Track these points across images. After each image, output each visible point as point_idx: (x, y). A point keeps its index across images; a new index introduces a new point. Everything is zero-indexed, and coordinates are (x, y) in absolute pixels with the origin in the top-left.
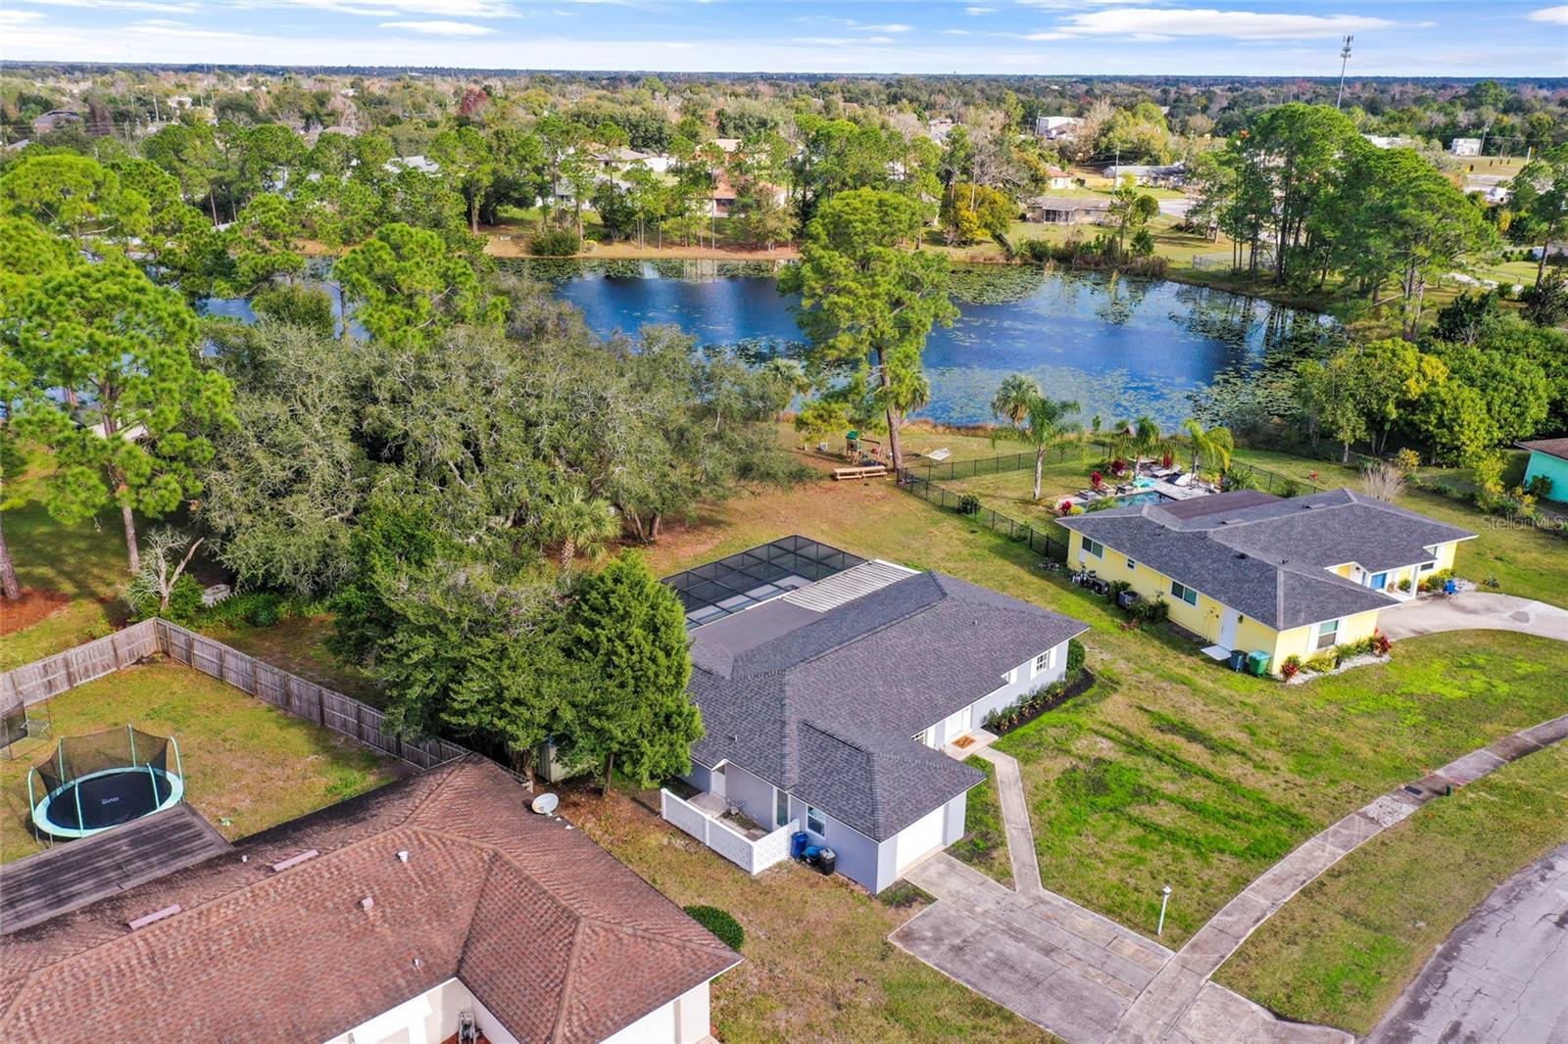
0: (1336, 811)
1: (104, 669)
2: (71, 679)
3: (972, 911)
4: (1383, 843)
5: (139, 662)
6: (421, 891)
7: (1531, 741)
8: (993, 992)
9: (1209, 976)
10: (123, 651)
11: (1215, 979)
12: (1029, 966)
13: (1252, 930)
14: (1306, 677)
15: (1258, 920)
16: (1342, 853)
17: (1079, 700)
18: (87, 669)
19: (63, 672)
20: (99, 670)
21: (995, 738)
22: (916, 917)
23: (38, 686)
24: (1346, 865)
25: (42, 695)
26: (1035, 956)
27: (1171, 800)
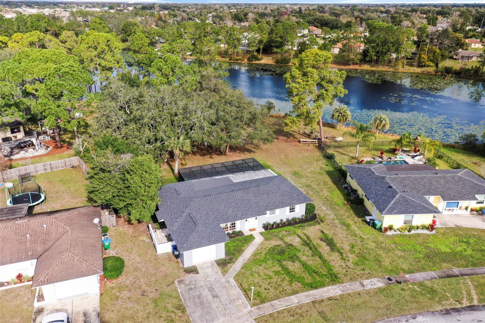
0: (352, 279)
1: (62, 167)
2: (51, 168)
3: (205, 279)
4: (359, 294)
5: (72, 167)
6: (44, 236)
7: (457, 273)
8: (188, 303)
9: (254, 318)
10: (68, 164)
11: (255, 319)
12: (205, 299)
13: (283, 308)
14: (394, 233)
15: (287, 306)
16: (340, 293)
17: (303, 225)
18: (56, 167)
19: (49, 167)
20: (60, 167)
21: (264, 230)
22: (189, 277)
23: (42, 169)
24: (338, 297)
25: (43, 172)
26: (210, 297)
27: (300, 262)
